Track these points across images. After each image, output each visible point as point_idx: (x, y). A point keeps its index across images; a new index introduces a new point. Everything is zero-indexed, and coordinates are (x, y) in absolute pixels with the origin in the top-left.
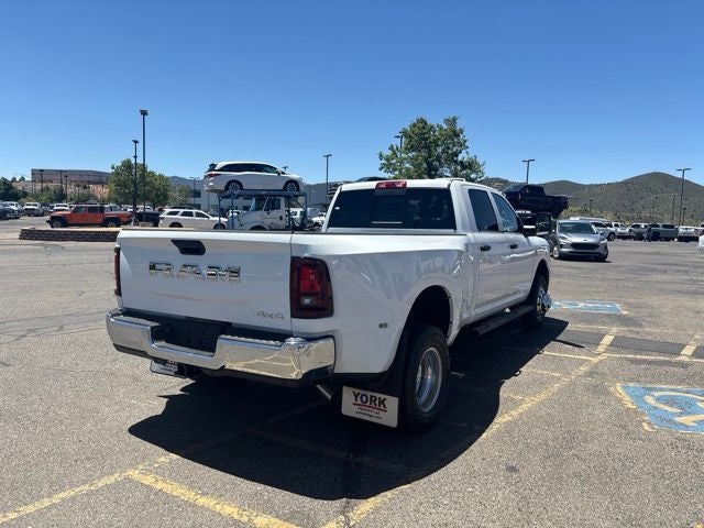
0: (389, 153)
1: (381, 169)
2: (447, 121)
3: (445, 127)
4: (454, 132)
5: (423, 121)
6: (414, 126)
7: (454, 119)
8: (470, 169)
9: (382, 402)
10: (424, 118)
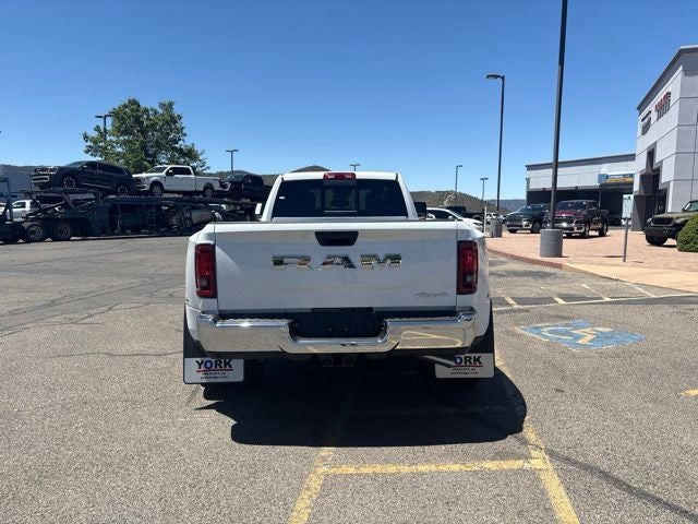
0: (95, 134)
1: (87, 152)
2: (162, 105)
3: (161, 111)
4: (172, 117)
5: (134, 102)
6: (126, 106)
7: (171, 104)
8: (190, 157)
9: (478, 359)
10: (137, 99)
